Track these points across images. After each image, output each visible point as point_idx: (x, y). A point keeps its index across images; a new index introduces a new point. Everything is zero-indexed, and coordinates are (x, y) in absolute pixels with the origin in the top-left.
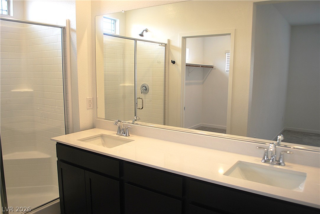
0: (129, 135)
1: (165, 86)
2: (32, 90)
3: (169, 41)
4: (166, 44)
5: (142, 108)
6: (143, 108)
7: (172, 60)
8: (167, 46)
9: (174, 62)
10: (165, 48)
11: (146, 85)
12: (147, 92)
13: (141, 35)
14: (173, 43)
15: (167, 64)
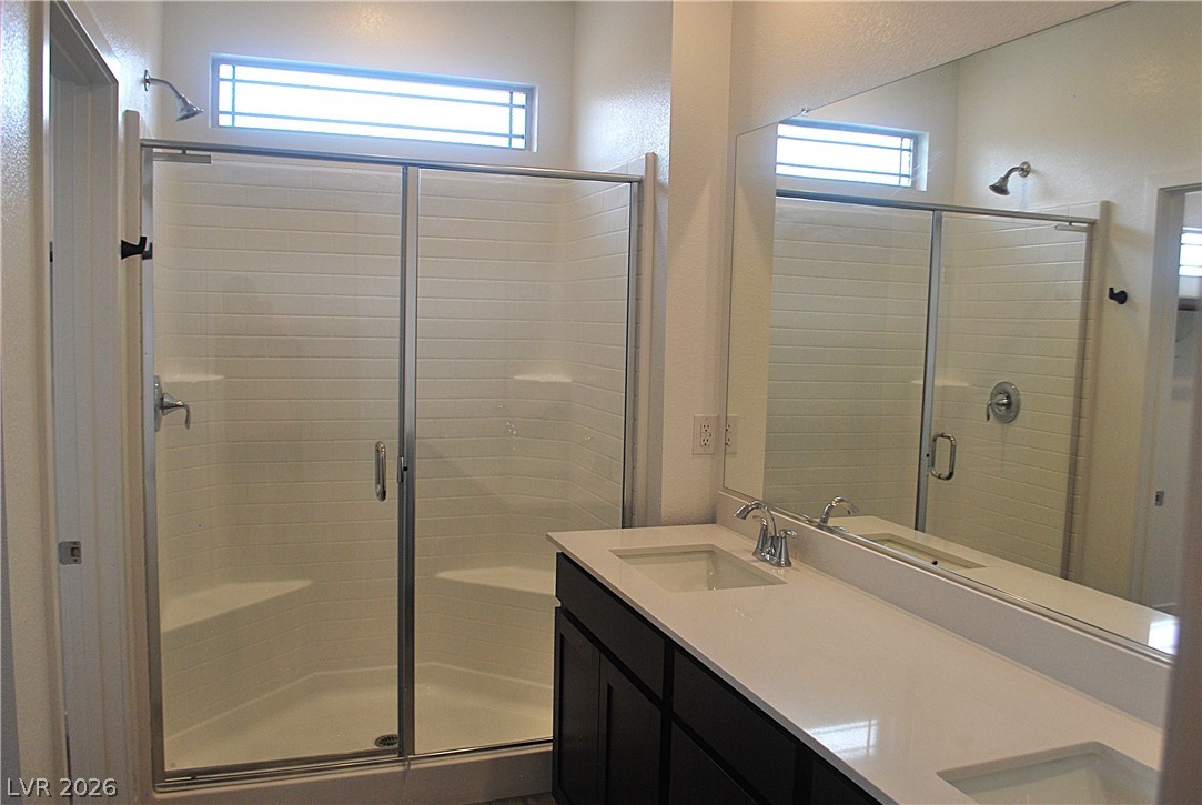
0: (788, 564)
1: (1079, 397)
2: (569, 380)
3: (1107, 208)
4: (1092, 224)
5: (947, 474)
6: (951, 475)
7: (1111, 289)
8: (1098, 231)
9: (1121, 298)
10: (1090, 241)
11: (1010, 389)
12: (1012, 415)
13: (1000, 189)
14: (1122, 218)
15: (1093, 303)
